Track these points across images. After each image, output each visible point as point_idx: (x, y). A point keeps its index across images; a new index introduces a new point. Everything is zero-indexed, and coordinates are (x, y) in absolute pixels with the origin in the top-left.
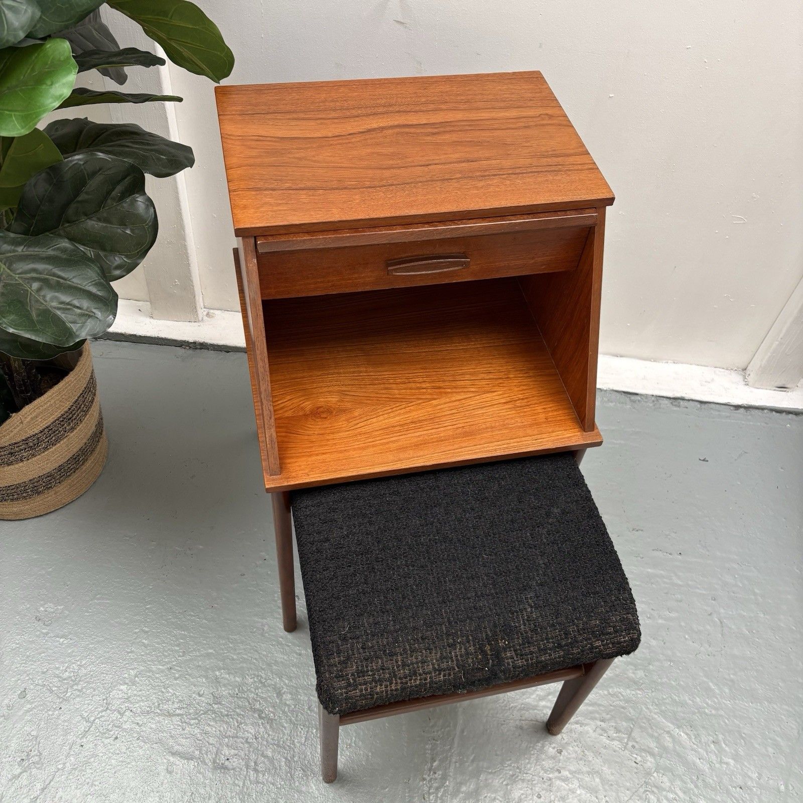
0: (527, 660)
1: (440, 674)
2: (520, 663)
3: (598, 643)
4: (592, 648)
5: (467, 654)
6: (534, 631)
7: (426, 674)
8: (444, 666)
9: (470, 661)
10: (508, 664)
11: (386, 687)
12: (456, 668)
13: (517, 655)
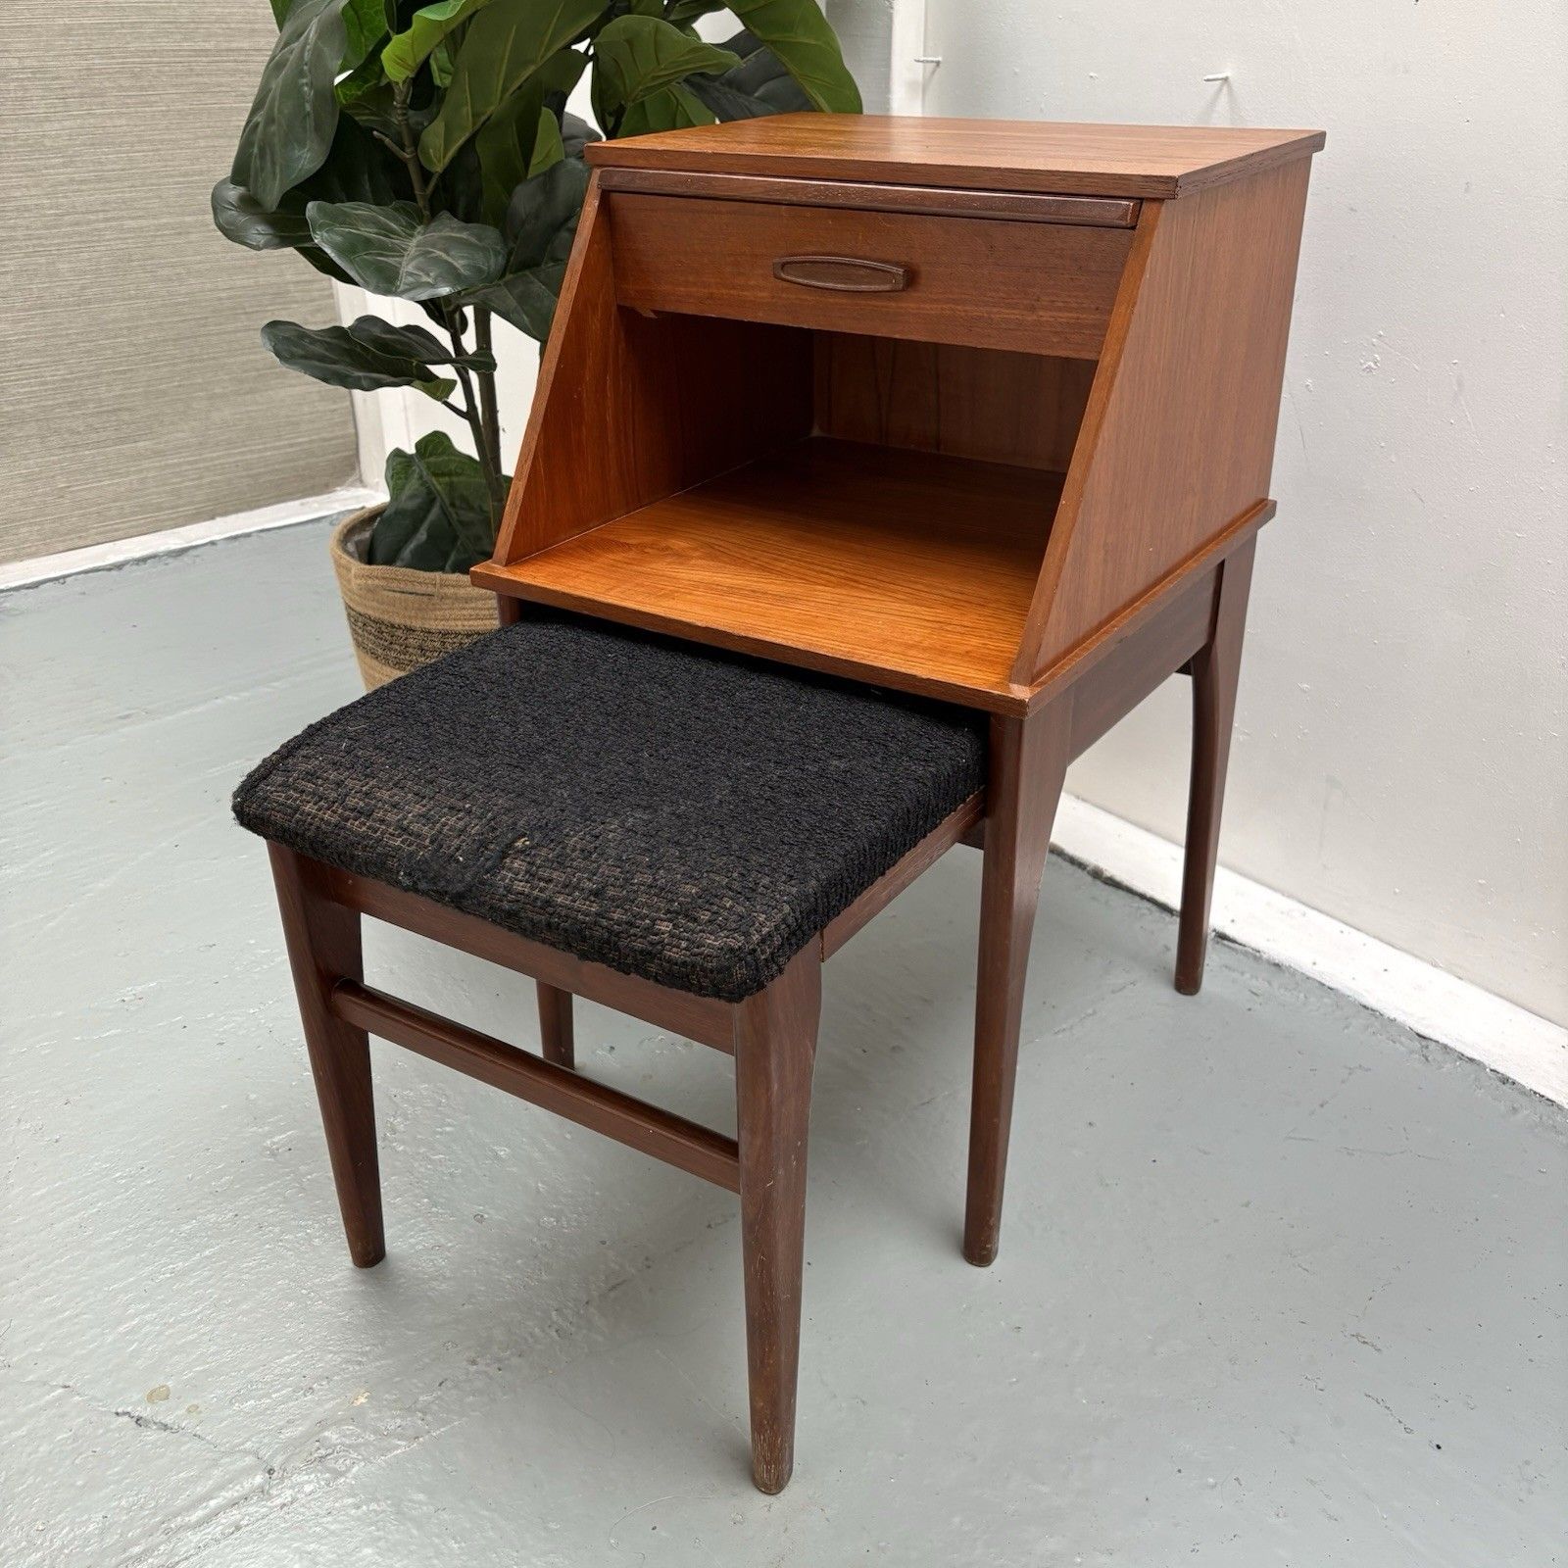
0: (533, 888)
1: (399, 836)
2: (519, 886)
3: (665, 927)
4: (649, 930)
5: (462, 831)
6: (586, 854)
7: (382, 821)
8: (415, 827)
9: (457, 842)
10: (503, 879)
11: (319, 810)
12: (428, 840)
13: (527, 872)
